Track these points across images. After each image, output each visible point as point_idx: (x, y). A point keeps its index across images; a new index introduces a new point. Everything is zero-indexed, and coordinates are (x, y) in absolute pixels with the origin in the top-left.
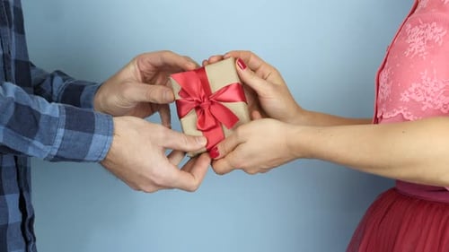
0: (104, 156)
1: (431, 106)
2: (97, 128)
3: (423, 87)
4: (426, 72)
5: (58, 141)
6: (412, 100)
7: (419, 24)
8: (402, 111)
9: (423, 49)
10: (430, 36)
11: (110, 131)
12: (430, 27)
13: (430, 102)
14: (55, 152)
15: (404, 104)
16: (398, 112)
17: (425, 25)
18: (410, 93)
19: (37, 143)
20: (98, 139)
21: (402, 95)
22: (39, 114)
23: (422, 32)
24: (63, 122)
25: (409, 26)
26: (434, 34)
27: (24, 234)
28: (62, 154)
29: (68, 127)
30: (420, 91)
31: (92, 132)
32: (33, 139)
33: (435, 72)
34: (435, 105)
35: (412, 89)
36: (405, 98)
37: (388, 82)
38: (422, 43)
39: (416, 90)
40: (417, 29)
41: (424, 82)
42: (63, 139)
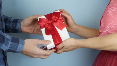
0: (21, 50)
1: (115, 29)
2: (20, 42)
3: (113, 24)
4: (113, 20)
5: (9, 45)
6: (110, 28)
7: (111, 7)
8: (107, 30)
9: (112, 14)
10: (114, 10)
11: (23, 43)
12: (114, 8)
13: (115, 28)
14: (8, 48)
15: (108, 28)
16: (106, 31)
17: (113, 8)
18: (109, 26)
19: (4, 45)
20: (20, 45)
21: (107, 26)
22: (5, 37)
23: (112, 9)
24: (11, 40)
25: (108, 8)
26: (115, 10)
27: (4, 61)
28: (10, 49)
29: (12, 41)
30: (112, 25)
31: (19, 43)
32: (3, 44)
33: (115, 20)
34: (116, 29)
35: (110, 25)
36: (108, 27)
37: (103, 22)
38: (112, 12)
39: (111, 25)
40: (110, 8)
41: (113, 23)
42: (11, 45)
